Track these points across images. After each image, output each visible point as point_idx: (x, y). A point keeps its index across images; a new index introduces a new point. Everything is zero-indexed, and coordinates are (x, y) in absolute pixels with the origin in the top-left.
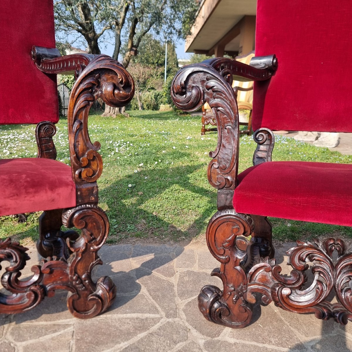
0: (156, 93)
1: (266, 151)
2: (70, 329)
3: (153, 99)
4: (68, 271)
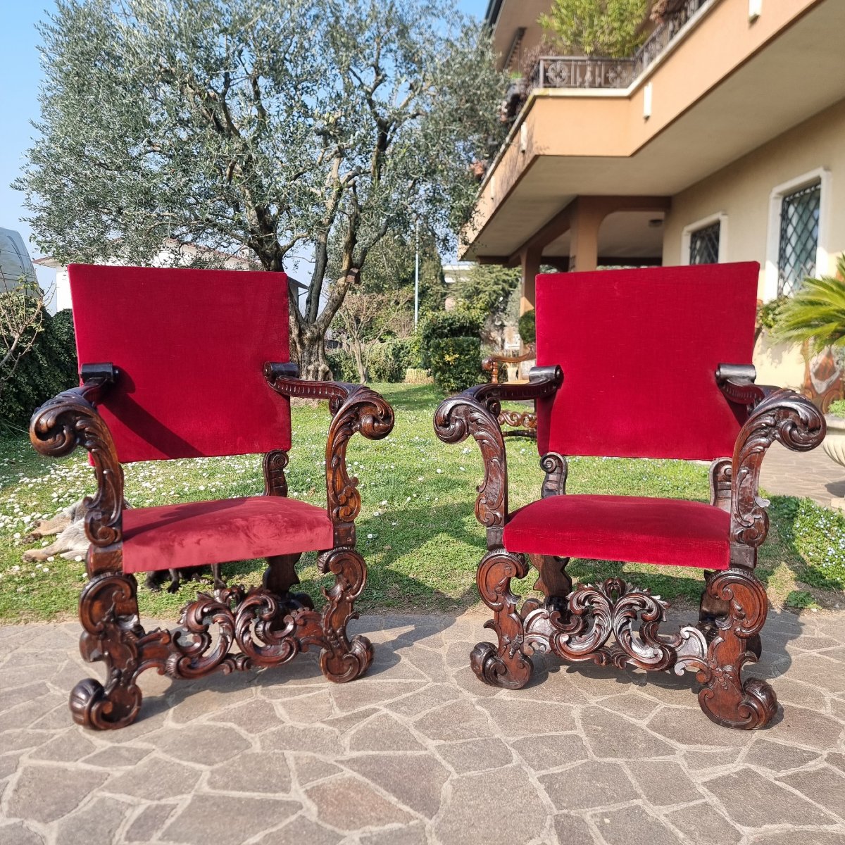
0: (395, 345)
1: (556, 482)
2: (326, 690)
3: (390, 357)
4: (323, 624)
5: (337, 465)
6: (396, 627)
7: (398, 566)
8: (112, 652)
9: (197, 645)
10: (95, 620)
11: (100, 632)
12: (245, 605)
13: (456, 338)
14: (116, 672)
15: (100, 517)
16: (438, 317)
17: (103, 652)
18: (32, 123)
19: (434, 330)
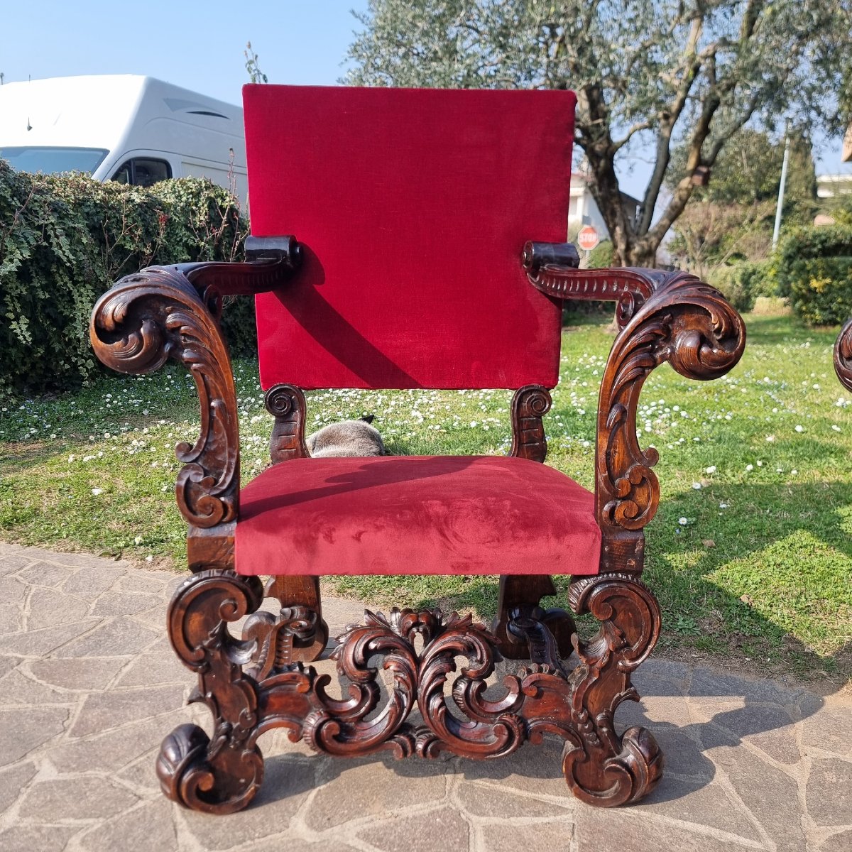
0: (746, 269)
2: (567, 818)
3: (738, 283)
4: (571, 701)
5: (619, 423)
6: (710, 694)
7: (723, 578)
8: (218, 694)
9: (353, 703)
10: (192, 642)
11: (201, 662)
12: (438, 646)
13: (829, 259)
14: (224, 726)
15: (201, 479)
16: (806, 233)
17: (205, 693)
18: (353, 12)
19: (799, 249)
